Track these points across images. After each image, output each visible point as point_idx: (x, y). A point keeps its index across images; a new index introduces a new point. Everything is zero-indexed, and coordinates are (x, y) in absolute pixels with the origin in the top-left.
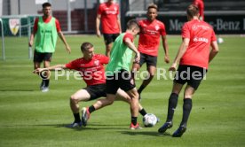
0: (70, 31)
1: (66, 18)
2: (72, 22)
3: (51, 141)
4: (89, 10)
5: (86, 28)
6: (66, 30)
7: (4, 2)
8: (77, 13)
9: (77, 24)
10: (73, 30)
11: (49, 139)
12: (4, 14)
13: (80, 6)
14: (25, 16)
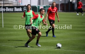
0: (60, 11)
1: (58, 6)
2: (60, 8)
3: (53, 47)
4: (66, 4)
5: (65, 10)
6: (58, 10)
7: (38, 1)
8: (62, 5)
9: (62, 8)
10: (60, 10)
11: (52, 46)
12: (38, 5)
13: (63, 2)
14: (45, 5)
